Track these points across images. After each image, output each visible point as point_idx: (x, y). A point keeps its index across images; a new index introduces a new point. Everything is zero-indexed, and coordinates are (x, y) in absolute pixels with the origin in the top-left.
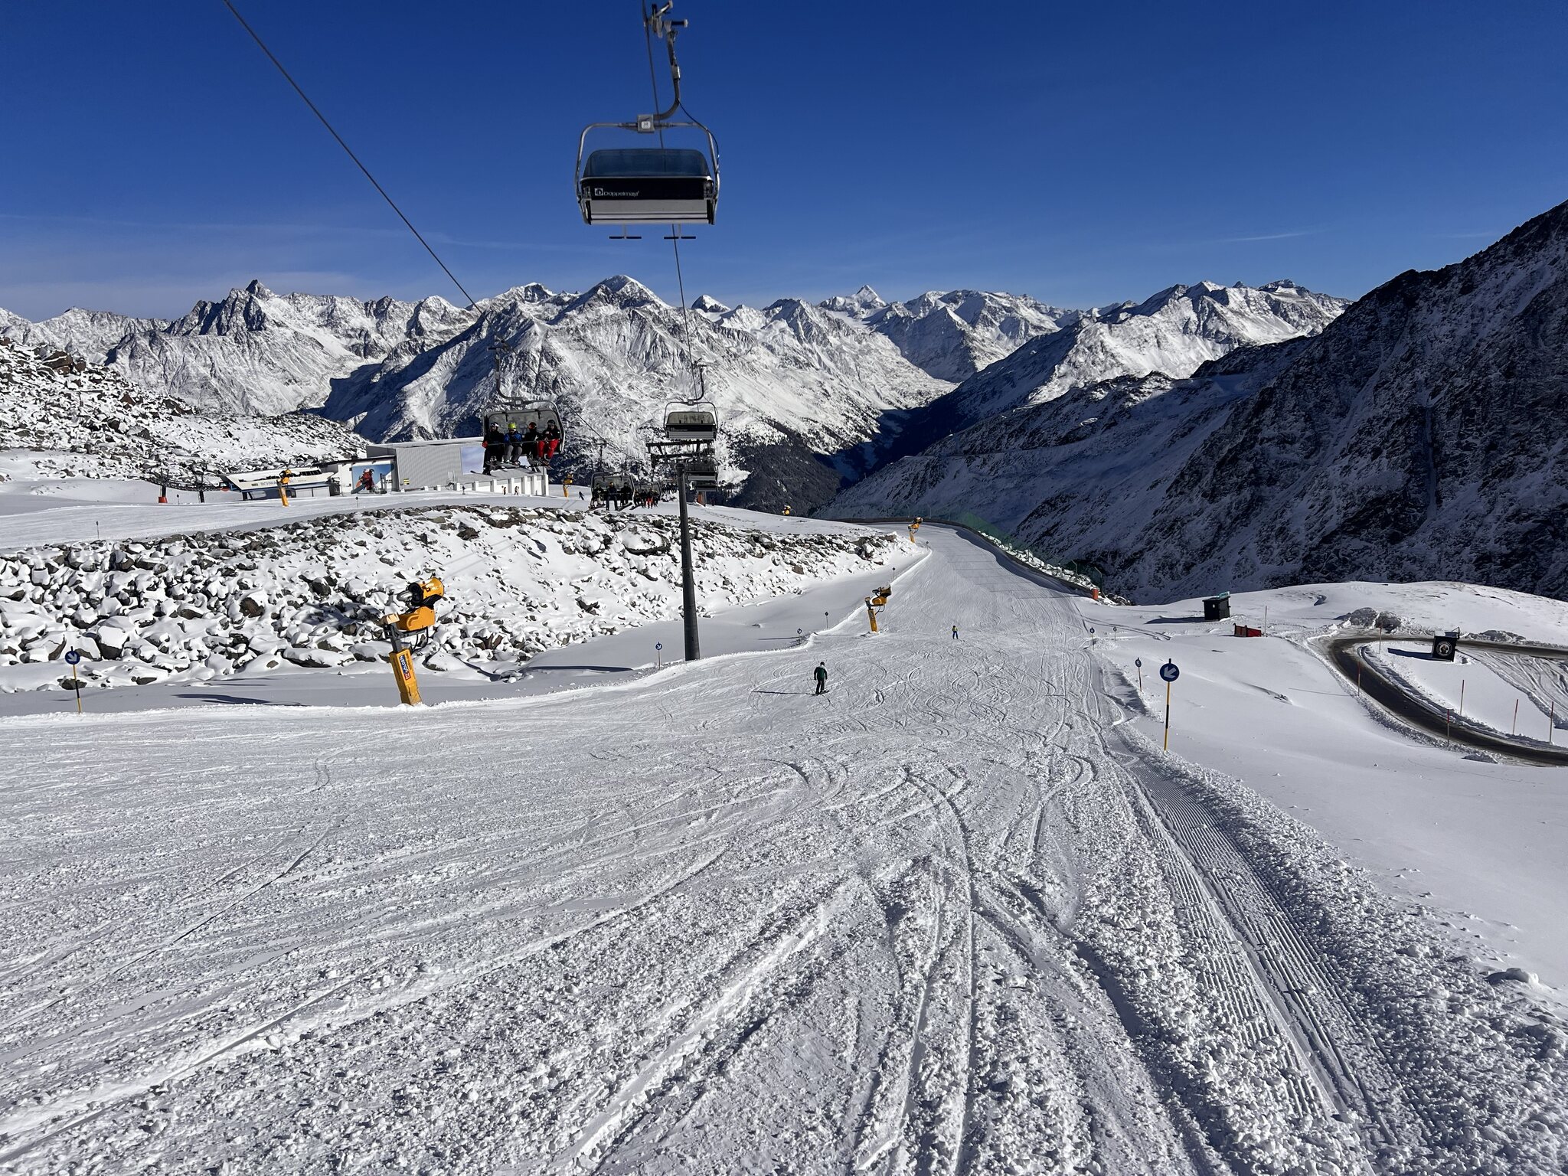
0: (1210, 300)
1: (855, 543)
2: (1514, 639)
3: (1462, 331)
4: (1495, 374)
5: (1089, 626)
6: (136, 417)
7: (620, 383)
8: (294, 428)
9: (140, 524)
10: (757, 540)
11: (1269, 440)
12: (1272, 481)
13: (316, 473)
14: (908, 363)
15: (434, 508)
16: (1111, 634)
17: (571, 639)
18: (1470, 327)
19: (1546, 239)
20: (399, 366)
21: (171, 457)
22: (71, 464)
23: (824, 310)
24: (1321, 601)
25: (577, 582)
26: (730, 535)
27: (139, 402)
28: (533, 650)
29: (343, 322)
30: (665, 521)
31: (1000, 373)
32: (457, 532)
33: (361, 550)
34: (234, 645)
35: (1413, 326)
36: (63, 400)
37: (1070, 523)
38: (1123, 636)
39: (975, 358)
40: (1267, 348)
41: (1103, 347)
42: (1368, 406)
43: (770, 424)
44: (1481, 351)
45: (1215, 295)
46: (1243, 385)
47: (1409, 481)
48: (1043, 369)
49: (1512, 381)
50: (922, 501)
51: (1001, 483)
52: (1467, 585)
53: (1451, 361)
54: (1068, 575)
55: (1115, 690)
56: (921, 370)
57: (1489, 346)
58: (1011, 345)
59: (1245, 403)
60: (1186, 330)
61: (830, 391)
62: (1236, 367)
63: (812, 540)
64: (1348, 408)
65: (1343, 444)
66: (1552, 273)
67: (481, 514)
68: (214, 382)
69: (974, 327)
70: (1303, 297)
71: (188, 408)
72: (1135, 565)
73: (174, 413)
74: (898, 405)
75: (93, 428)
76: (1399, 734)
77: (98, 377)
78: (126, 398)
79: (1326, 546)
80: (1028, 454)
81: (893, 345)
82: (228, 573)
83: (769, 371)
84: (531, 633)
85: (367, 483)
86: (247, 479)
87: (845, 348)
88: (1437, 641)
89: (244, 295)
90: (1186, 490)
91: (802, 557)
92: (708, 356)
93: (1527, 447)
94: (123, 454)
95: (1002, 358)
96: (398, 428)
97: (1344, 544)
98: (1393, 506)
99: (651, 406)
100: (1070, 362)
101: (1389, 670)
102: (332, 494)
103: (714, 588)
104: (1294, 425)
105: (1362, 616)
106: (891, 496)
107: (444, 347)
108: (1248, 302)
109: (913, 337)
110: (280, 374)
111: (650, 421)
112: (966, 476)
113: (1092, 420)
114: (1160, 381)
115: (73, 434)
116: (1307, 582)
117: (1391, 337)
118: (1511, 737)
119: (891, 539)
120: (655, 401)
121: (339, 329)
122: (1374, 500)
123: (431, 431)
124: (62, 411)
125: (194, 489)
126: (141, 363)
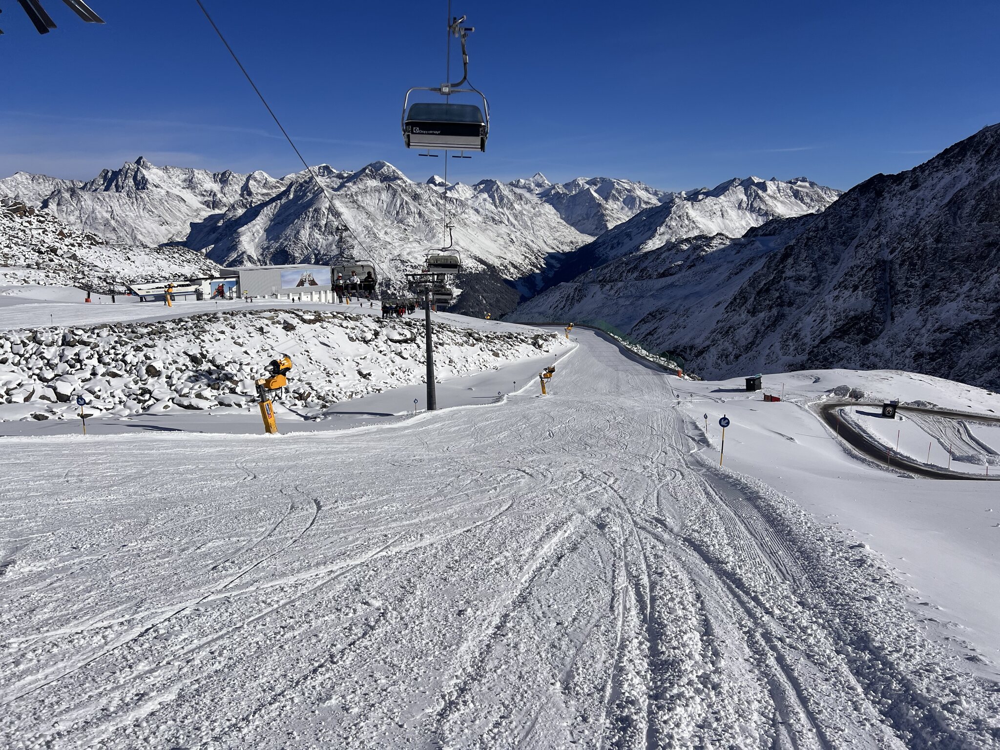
0: (755, 188)
1: (531, 338)
2: (932, 406)
3: (910, 213)
4: (930, 241)
5: (676, 393)
6: (68, 246)
7: (379, 230)
8: (170, 256)
9: (77, 316)
10: (470, 335)
11: (789, 278)
12: (790, 304)
13: (188, 285)
14: (565, 223)
15: (267, 311)
16: (689, 399)
17: (354, 395)
18: (915, 211)
19: (964, 157)
20: (235, 216)
21: (91, 272)
22: (28, 276)
23: (511, 187)
24: (817, 380)
25: (357, 359)
26: (453, 332)
27: (69, 236)
28: (330, 401)
29: (199, 186)
30: (413, 322)
31: (623, 231)
32: (282, 326)
33: (221, 336)
34: (142, 395)
35: (880, 209)
36: (21, 234)
37: (664, 327)
38: (696, 400)
39: (607, 221)
40: (791, 220)
41: (688, 217)
42: (851, 259)
43: (476, 260)
44: (921, 226)
45: (759, 185)
46: (774, 243)
47: (875, 306)
48: (650, 229)
49: (940, 245)
50: (572, 312)
51: (622, 301)
52: (905, 373)
53: (903, 231)
54: (663, 361)
55: (692, 432)
56: (572, 228)
57: (927, 223)
58: (630, 213)
59: (775, 255)
60: (740, 207)
61: (515, 240)
62: (770, 231)
63: (505, 336)
64: (839, 259)
65: (835, 282)
66: (967, 179)
67: (297, 315)
68: (113, 222)
69: (607, 201)
70: (813, 188)
71: (100, 241)
72: (704, 355)
73: (92, 244)
74: (558, 249)
75: (40, 252)
76: (860, 462)
77: (43, 219)
78: (61, 233)
79: (823, 345)
80: (639, 283)
81: (555, 211)
82: (138, 349)
83: (476, 225)
84: (329, 391)
85: (220, 292)
86: (143, 289)
87: (524, 212)
88: (885, 406)
89: (133, 166)
90: (737, 308)
91: (498, 346)
92: (437, 215)
93: (948, 287)
94: (61, 270)
95: (624, 221)
96: (234, 255)
97: (834, 344)
98: (865, 321)
99: (399, 246)
100: (666, 225)
101: (856, 423)
102: (198, 299)
103: (444, 364)
104: (805, 269)
105: (841, 391)
106: (552, 308)
107: (264, 204)
108: (779, 190)
109: (568, 206)
110: (157, 218)
111: (398, 256)
112: (600, 296)
113: (679, 263)
114: (723, 239)
115: (27, 256)
116: (810, 368)
117: (867, 216)
118: (926, 465)
119: (554, 336)
120: (402, 243)
121: (197, 191)
122: (853, 317)
123: (256, 258)
124: (20, 241)
125: (108, 294)
126: (65, 209)
